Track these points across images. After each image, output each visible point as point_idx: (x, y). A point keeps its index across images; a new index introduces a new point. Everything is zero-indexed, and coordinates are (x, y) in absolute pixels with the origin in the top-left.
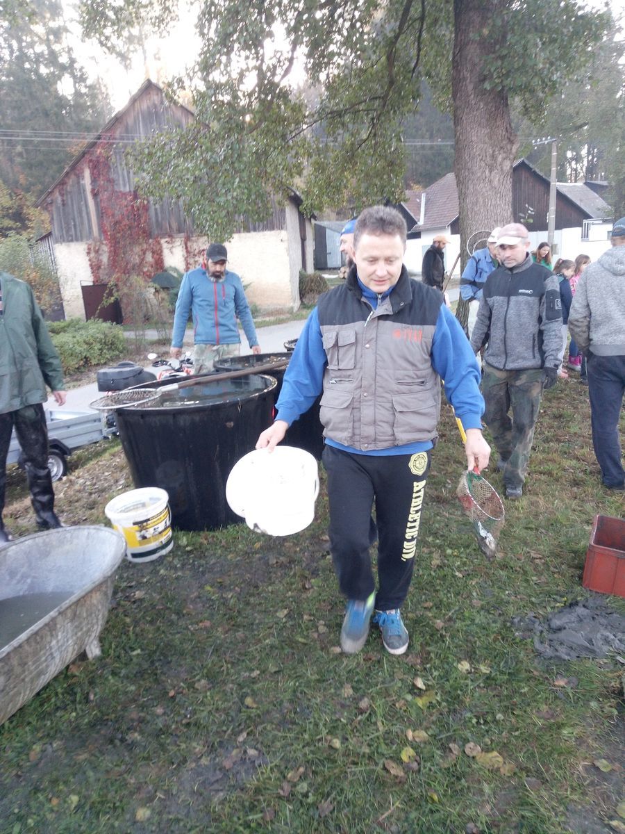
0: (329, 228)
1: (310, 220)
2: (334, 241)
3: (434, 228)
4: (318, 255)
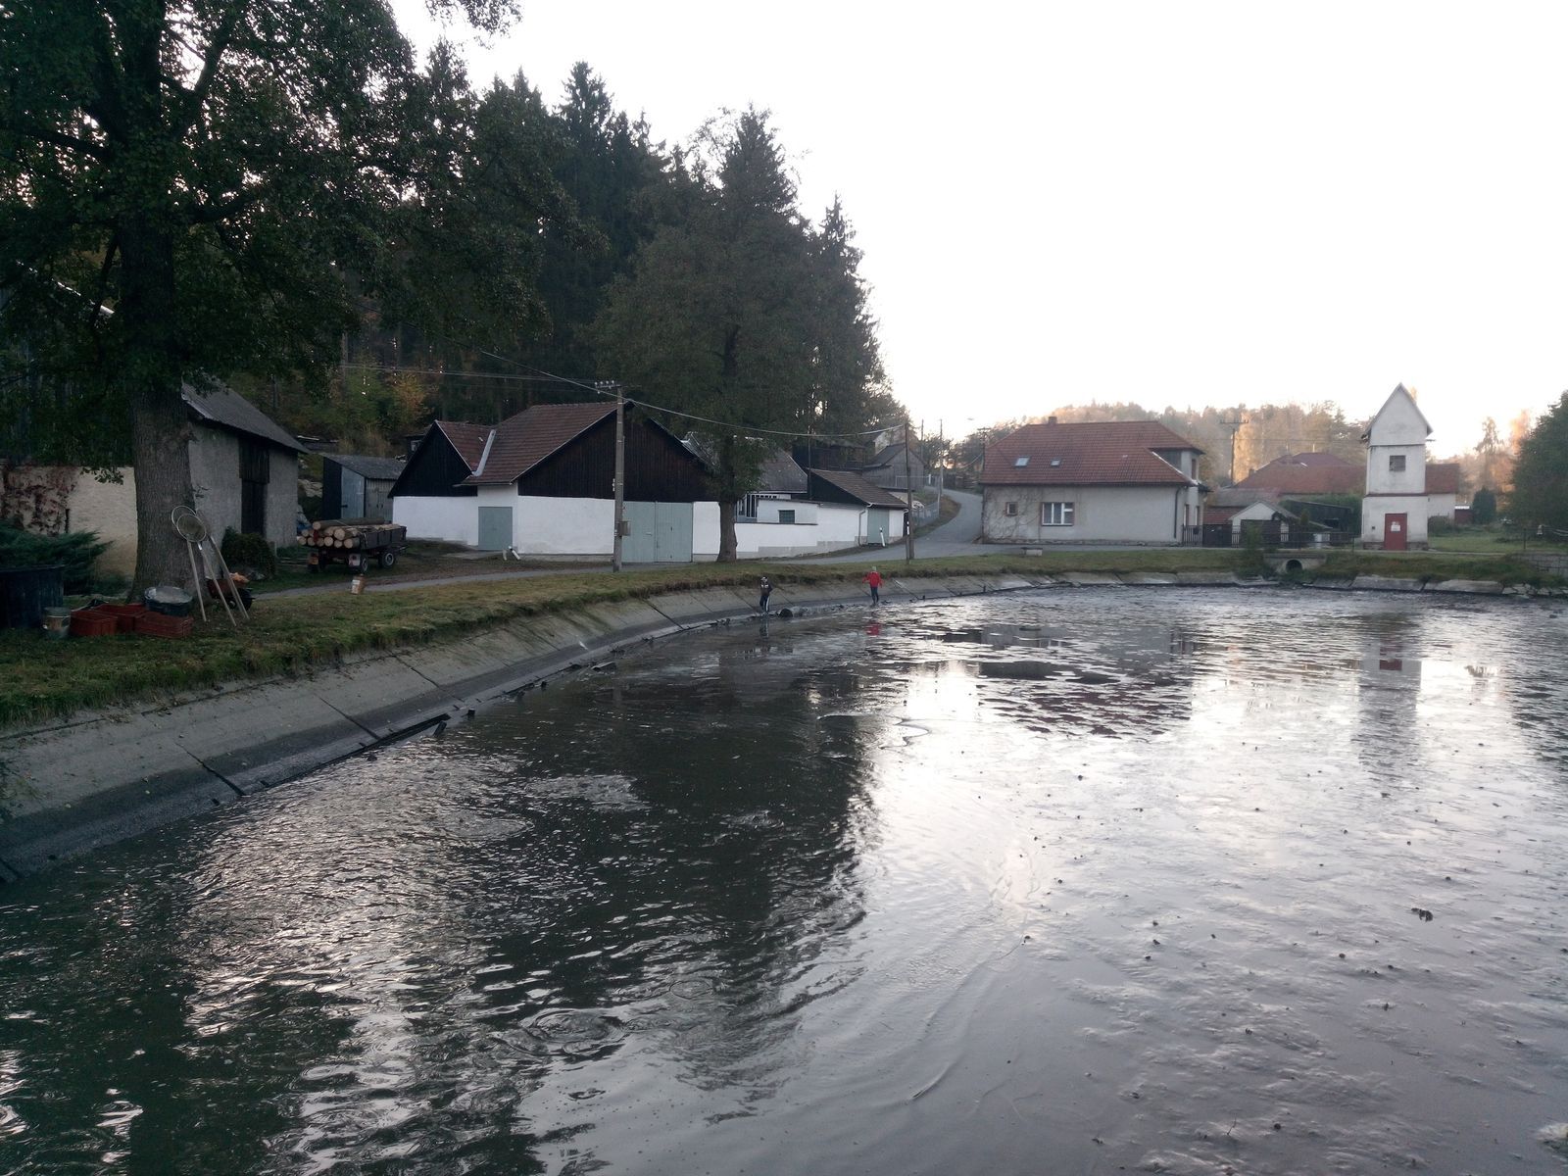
0: (346, 467)
1: (291, 453)
2: (354, 488)
3: (495, 483)
4: (326, 507)
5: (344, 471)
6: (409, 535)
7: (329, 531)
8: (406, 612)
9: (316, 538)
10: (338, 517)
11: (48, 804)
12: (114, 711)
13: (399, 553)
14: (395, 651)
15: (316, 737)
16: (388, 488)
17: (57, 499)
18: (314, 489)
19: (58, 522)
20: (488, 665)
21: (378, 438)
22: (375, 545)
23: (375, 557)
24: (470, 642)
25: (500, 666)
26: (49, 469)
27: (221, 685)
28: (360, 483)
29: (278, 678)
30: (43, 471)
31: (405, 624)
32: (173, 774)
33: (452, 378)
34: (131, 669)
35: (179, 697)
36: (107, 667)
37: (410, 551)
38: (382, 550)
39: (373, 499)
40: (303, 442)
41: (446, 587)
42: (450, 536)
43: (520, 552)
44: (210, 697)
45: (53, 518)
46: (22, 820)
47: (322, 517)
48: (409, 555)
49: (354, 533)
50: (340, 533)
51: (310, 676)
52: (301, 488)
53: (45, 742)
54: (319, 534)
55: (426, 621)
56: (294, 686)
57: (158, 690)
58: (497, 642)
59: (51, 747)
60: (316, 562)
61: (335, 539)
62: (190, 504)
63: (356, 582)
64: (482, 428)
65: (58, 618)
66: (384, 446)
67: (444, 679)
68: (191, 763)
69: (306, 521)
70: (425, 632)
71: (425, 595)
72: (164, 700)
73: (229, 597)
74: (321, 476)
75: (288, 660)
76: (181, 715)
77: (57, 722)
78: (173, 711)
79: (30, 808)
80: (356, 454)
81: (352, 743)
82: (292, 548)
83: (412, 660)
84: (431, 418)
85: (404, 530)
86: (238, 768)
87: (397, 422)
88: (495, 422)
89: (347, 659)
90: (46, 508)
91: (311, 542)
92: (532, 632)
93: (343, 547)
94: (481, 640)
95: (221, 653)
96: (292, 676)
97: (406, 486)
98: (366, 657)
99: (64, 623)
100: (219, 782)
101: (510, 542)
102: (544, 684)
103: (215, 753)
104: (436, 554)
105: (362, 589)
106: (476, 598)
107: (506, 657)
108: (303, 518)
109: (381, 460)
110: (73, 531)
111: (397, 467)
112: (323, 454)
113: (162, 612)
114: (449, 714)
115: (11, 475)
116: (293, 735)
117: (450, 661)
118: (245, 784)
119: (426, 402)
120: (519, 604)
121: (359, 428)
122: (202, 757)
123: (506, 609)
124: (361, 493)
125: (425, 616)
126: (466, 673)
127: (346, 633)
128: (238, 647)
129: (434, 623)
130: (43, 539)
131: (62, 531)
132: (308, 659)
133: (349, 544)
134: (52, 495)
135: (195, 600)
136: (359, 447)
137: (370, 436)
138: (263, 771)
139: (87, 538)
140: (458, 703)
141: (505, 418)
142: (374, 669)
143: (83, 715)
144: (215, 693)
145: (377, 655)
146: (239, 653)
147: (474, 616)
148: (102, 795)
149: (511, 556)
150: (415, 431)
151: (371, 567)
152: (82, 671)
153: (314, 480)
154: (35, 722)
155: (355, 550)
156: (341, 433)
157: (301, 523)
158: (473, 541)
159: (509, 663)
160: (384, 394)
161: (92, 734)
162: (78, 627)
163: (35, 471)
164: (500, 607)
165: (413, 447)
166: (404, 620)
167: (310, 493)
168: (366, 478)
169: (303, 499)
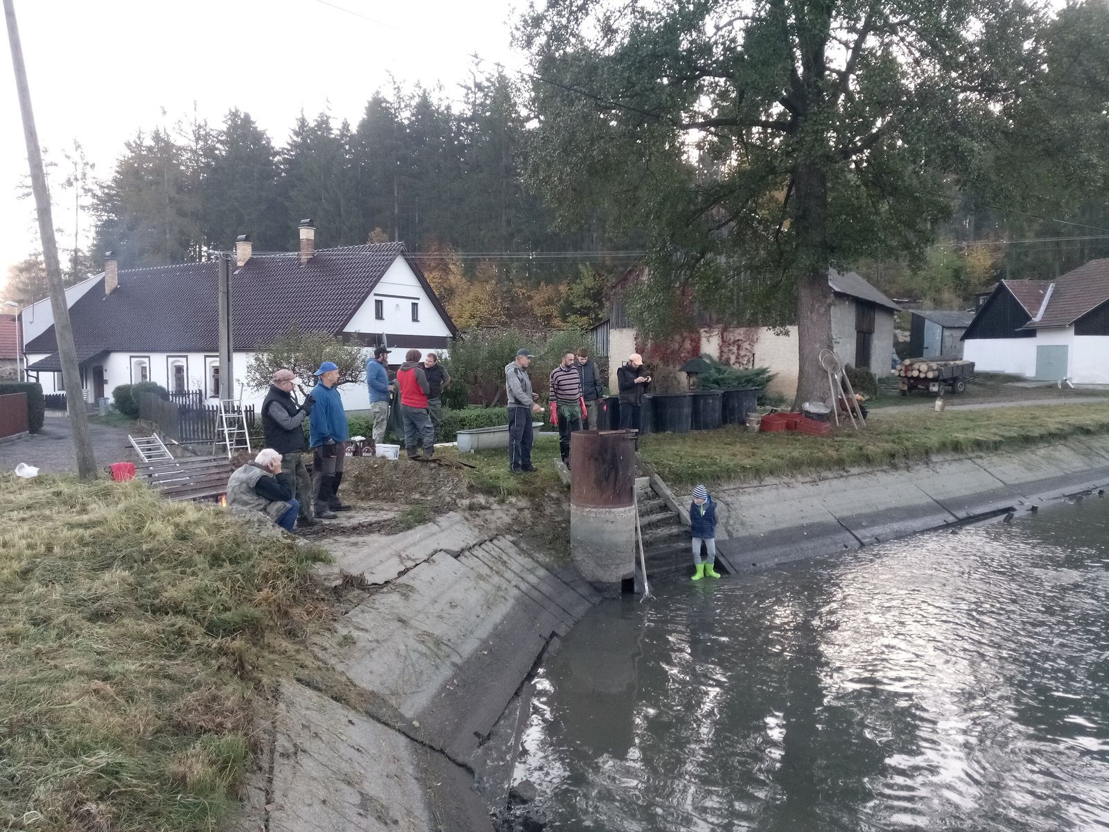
0: (930, 320)
1: (889, 311)
2: (933, 334)
3: (1053, 325)
4: (913, 349)
5: (927, 323)
6: (977, 368)
7: (916, 366)
8: (979, 426)
9: (906, 371)
10: (921, 355)
11: (752, 532)
12: (786, 479)
13: (969, 382)
14: (971, 455)
15: (912, 512)
16: (962, 333)
17: (748, 347)
18: (904, 336)
19: (749, 361)
20: (1048, 471)
21: (952, 296)
22: (950, 376)
23: (949, 385)
24: (1033, 452)
25: (1060, 474)
26: (744, 329)
27: (848, 469)
28: (939, 330)
29: (885, 467)
30: (742, 330)
31: (979, 435)
32: (820, 524)
33: (1016, 246)
34: (796, 454)
35: (824, 474)
36: (782, 451)
37: (976, 380)
38: (955, 379)
39: (948, 342)
40: (897, 303)
41: (1010, 409)
42: (1010, 369)
43: (1074, 382)
44: (842, 477)
45: (746, 359)
46: (738, 539)
47: (910, 356)
48: (975, 384)
49: (935, 367)
50: (924, 367)
51: (908, 468)
52: (895, 336)
53: (749, 494)
54: (908, 368)
55: (995, 434)
56: (896, 474)
57: (811, 468)
58: (1057, 454)
59: (752, 497)
60: (906, 388)
61: (920, 372)
62: (831, 347)
63: (939, 403)
64: (1043, 282)
65: (754, 420)
66: (958, 302)
67: (1011, 480)
68: (830, 519)
69: (897, 359)
70: (995, 443)
71: (994, 414)
72: (815, 476)
73: (853, 410)
74: (909, 326)
75: (893, 456)
76: (824, 486)
77: (756, 483)
78: (820, 483)
79: (742, 533)
80: (935, 309)
81: (938, 520)
82: (887, 378)
83: (985, 463)
84: (997, 278)
85: (973, 365)
86: (859, 526)
87: (968, 284)
88: (1054, 277)
89: (934, 458)
90: (742, 353)
91: (903, 374)
92: (1089, 448)
93: (926, 378)
94: (1042, 452)
95: (849, 448)
96: (895, 467)
97: (974, 331)
98: (948, 457)
99: (758, 423)
100: (848, 534)
101: (1065, 374)
102: (1101, 492)
103: (846, 514)
104: (997, 384)
105: (942, 408)
106: (1037, 418)
107: (1064, 466)
108: (896, 357)
109: (955, 313)
110: (757, 367)
111: (968, 317)
112: (911, 311)
113: (812, 418)
114: (1016, 507)
115: (725, 334)
116: (896, 508)
117: (1016, 466)
118: (865, 537)
119: (993, 266)
120: (1077, 424)
121: (938, 291)
122: (838, 516)
123: (1066, 428)
124: (939, 338)
125: (994, 430)
126: (1030, 477)
127: (934, 439)
128: (861, 444)
129: (1002, 436)
130: (741, 372)
131: (750, 367)
132: (906, 456)
133: (930, 375)
134: (746, 345)
135: (832, 412)
136: (938, 303)
137: (946, 295)
138: (878, 530)
139: (763, 371)
140: (1023, 499)
141: (1062, 272)
142: (953, 467)
143: (769, 480)
144: (845, 474)
145: (957, 457)
146: (861, 448)
147: (1036, 432)
148: (780, 531)
149: (1065, 386)
150: (983, 290)
151: (947, 392)
152: (769, 452)
153: (904, 329)
154: (744, 481)
155: (935, 380)
156: (925, 295)
157: (894, 361)
158: (1030, 372)
159: (1068, 472)
160: (958, 263)
161: (774, 492)
162: (765, 425)
163: (738, 331)
164: (1060, 426)
165: (981, 302)
166: (977, 432)
167: (901, 339)
168: (943, 327)
169: (896, 344)
